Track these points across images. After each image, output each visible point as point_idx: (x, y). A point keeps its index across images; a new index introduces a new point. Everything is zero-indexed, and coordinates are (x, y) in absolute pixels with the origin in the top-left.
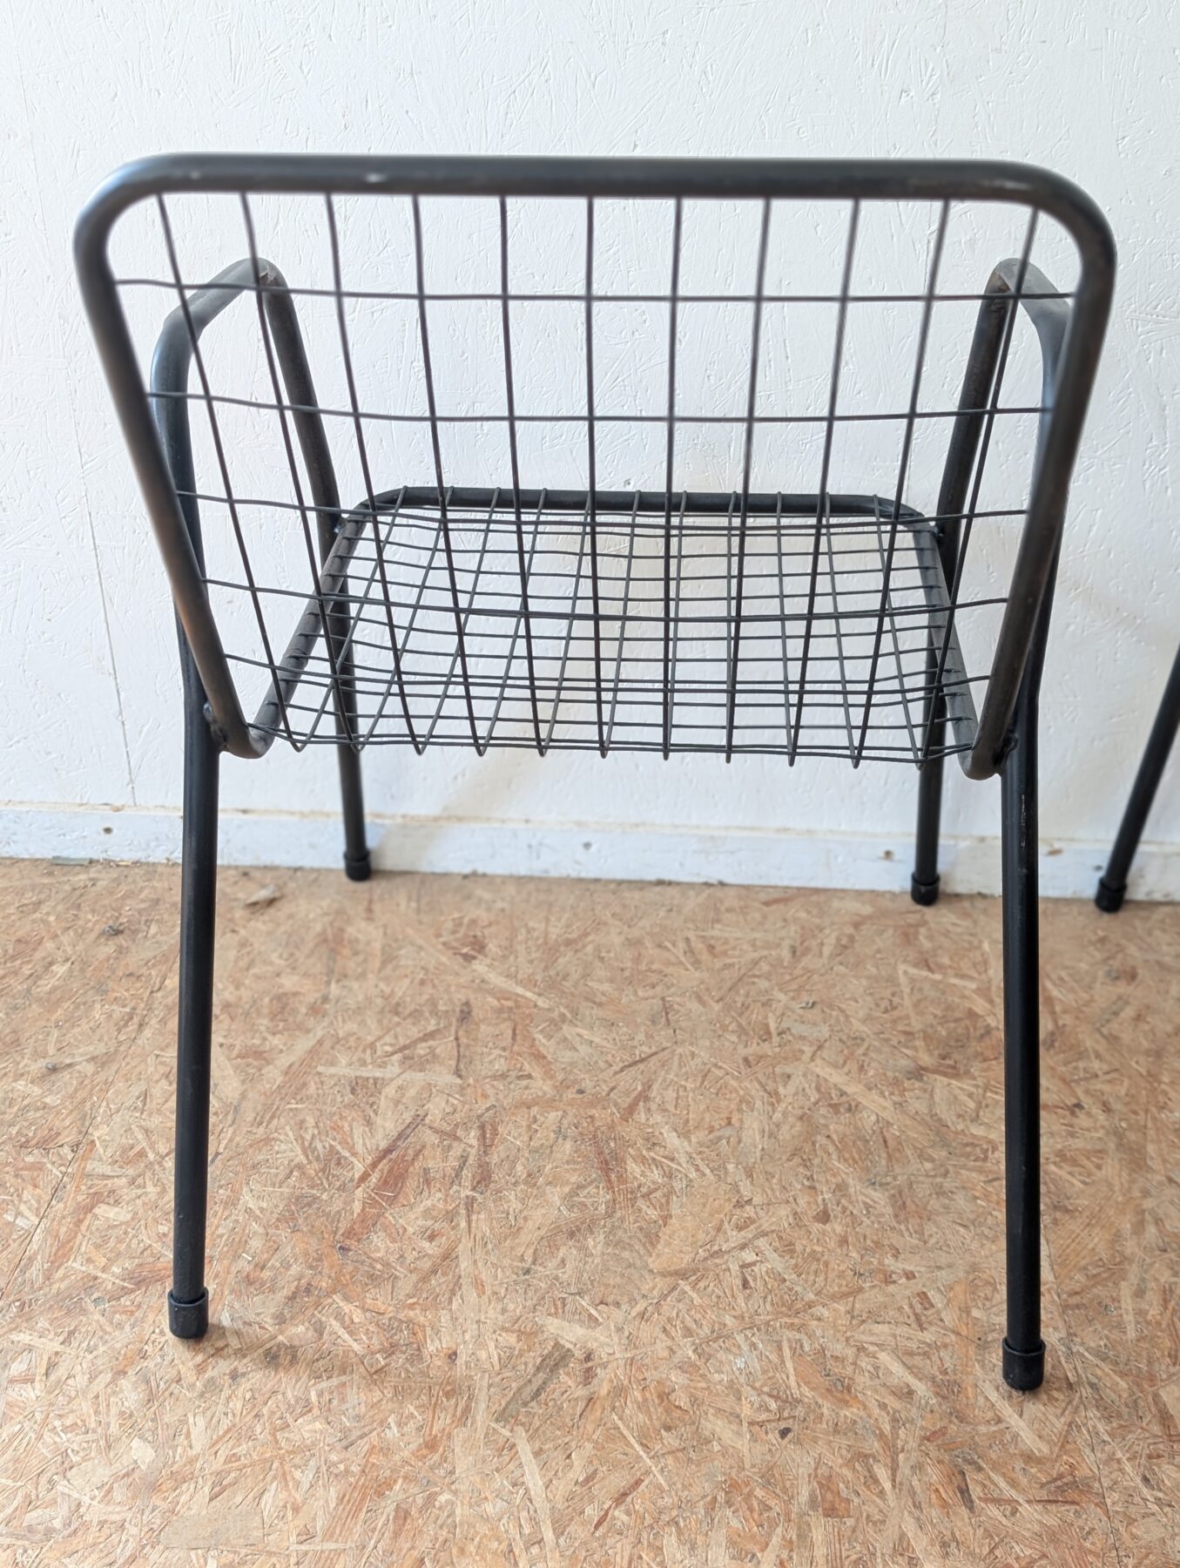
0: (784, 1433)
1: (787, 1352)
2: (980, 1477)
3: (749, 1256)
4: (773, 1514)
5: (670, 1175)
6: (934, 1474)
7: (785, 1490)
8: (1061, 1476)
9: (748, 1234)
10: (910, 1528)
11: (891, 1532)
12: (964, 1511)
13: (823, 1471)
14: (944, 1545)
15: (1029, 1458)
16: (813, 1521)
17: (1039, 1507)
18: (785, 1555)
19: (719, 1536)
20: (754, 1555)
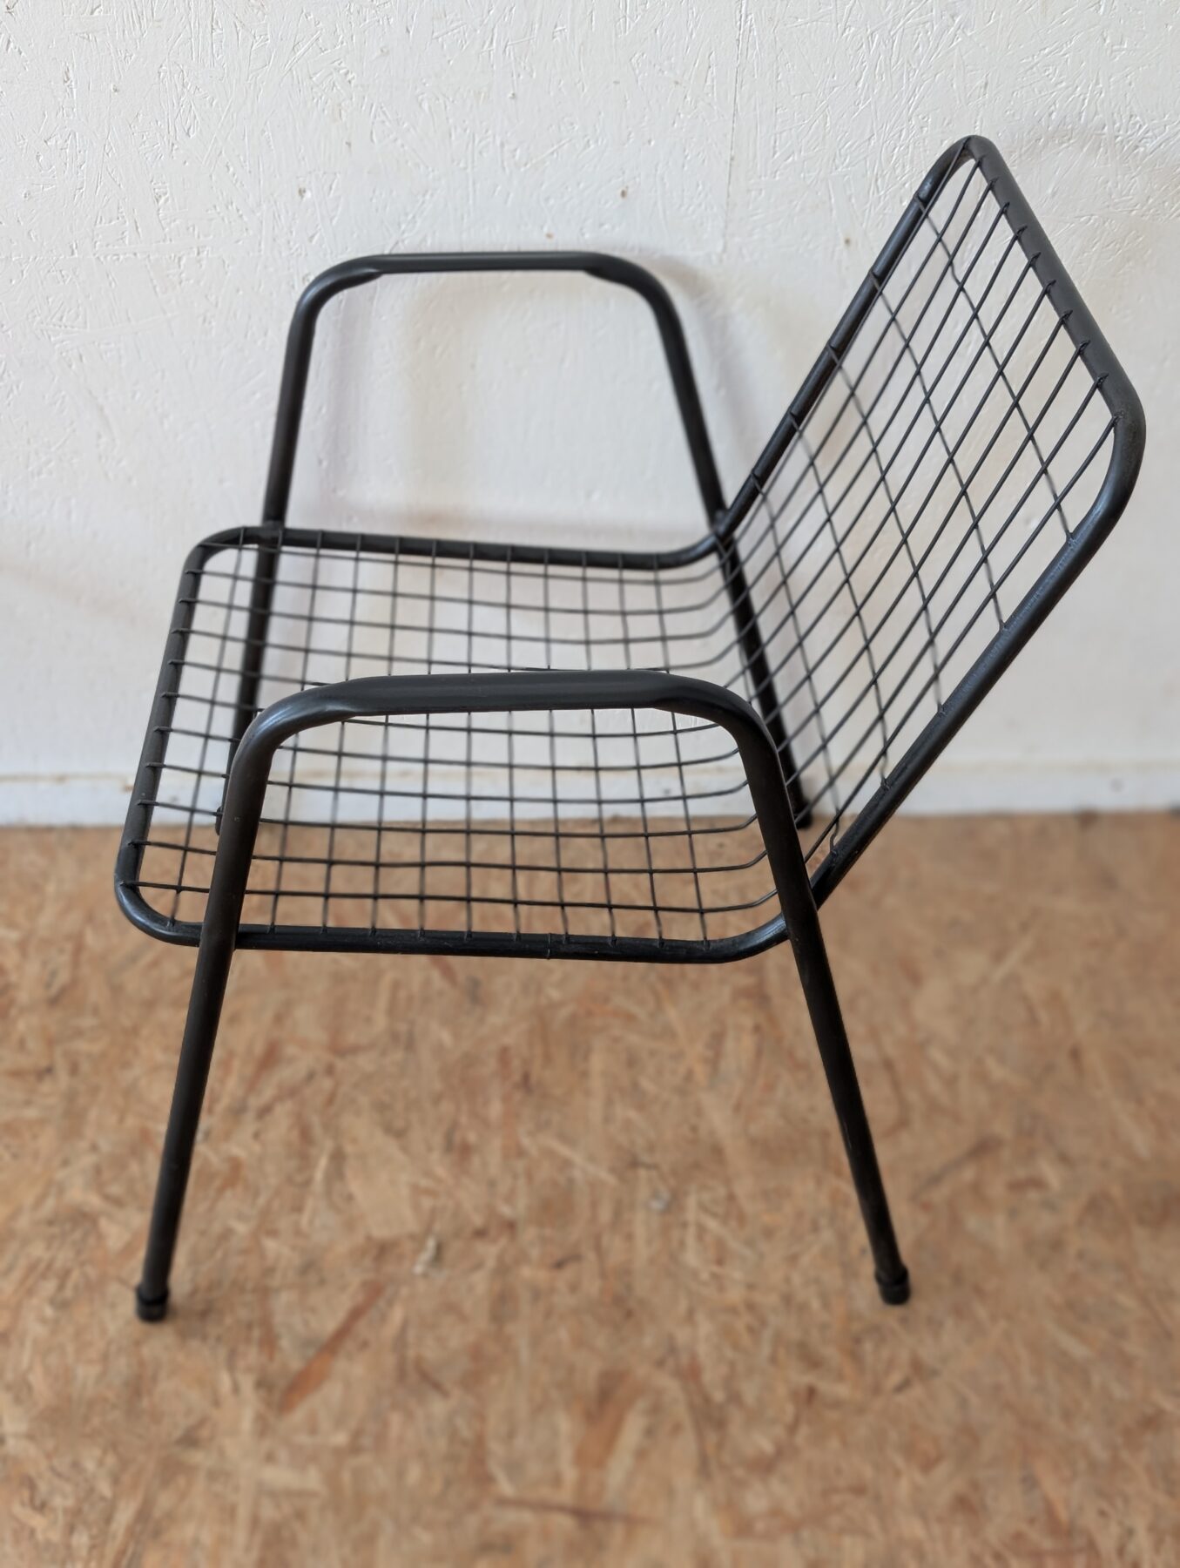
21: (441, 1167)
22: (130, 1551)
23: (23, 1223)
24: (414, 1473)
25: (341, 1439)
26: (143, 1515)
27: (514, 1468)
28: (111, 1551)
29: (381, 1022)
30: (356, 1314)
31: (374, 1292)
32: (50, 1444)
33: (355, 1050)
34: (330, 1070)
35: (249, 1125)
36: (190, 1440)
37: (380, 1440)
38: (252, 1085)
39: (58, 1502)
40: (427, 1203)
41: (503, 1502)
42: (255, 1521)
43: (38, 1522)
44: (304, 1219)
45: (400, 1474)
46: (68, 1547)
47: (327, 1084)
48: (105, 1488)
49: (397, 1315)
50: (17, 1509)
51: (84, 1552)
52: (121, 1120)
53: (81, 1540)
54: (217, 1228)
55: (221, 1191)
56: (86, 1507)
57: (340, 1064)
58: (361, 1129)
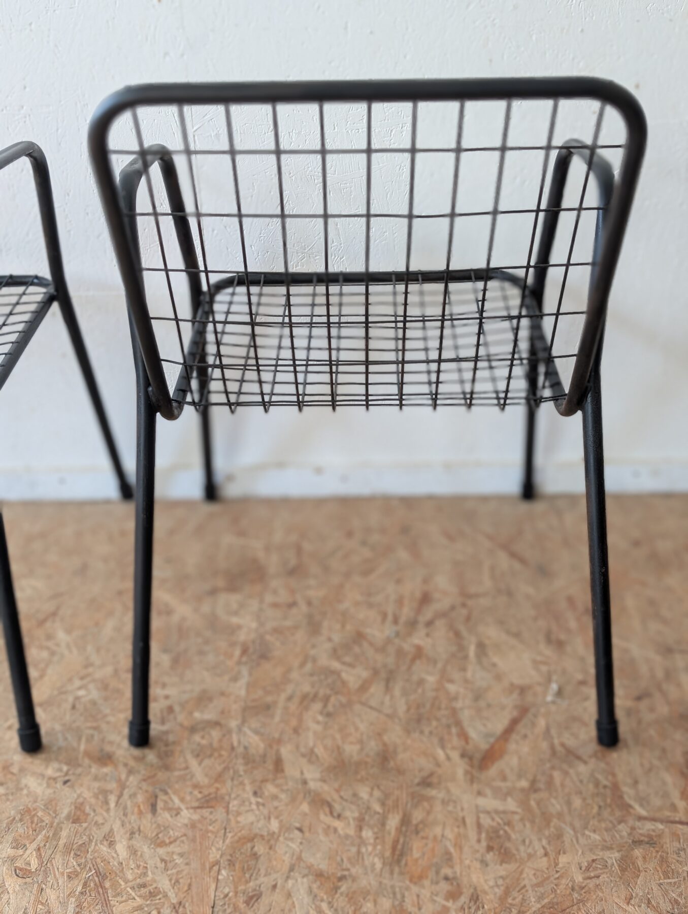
0: (65, 782)
1: (84, 740)
2: (165, 798)
3: (81, 693)
4: (44, 824)
5: (53, 653)
6: (140, 798)
7: (55, 811)
8: (210, 794)
9: (85, 681)
10: (117, 826)
11: (106, 829)
12: (149, 816)
13: (81, 800)
14: (132, 833)
15: (196, 786)
16: (64, 826)
17: (191, 811)
18: (42, 845)
19: (10, 838)
20: (25, 845)
21: (548, 652)
22: (401, 840)
23: (295, 675)
24: (577, 802)
25: (524, 784)
26: (405, 821)
27: (643, 801)
28: (389, 840)
29: (488, 583)
30: (514, 722)
31: (523, 711)
32: (336, 785)
33: (477, 596)
34: (464, 605)
35: (422, 631)
36: (426, 782)
37: (550, 783)
38: (419, 610)
39: (348, 814)
40: (544, 668)
41: (640, 818)
42: (479, 826)
43: (337, 824)
44: (469, 675)
45: (569, 803)
46: (360, 837)
47: (464, 612)
48: (377, 807)
49: (542, 723)
50: (322, 817)
51: (372, 841)
52: (343, 626)
53: (367, 834)
54: (415, 678)
55: (413, 660)
56: (367, 818)
57: (470, 603)
58: (492, 633)
